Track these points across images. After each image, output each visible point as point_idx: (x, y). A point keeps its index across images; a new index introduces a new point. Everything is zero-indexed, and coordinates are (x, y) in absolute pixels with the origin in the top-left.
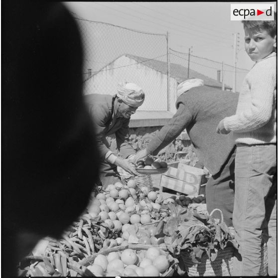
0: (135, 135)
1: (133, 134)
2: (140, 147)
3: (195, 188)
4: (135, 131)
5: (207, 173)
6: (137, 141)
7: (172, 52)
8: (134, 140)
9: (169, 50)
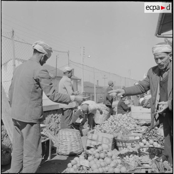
0: (57, 114)
1: (56, 113)
2: (59, 121)
3: (109, 146)
4: (57, 111)
5: (116, 137)
6: (58, 117)
7: (71, 62)
8: (57, 117)
9: (70, 61)
